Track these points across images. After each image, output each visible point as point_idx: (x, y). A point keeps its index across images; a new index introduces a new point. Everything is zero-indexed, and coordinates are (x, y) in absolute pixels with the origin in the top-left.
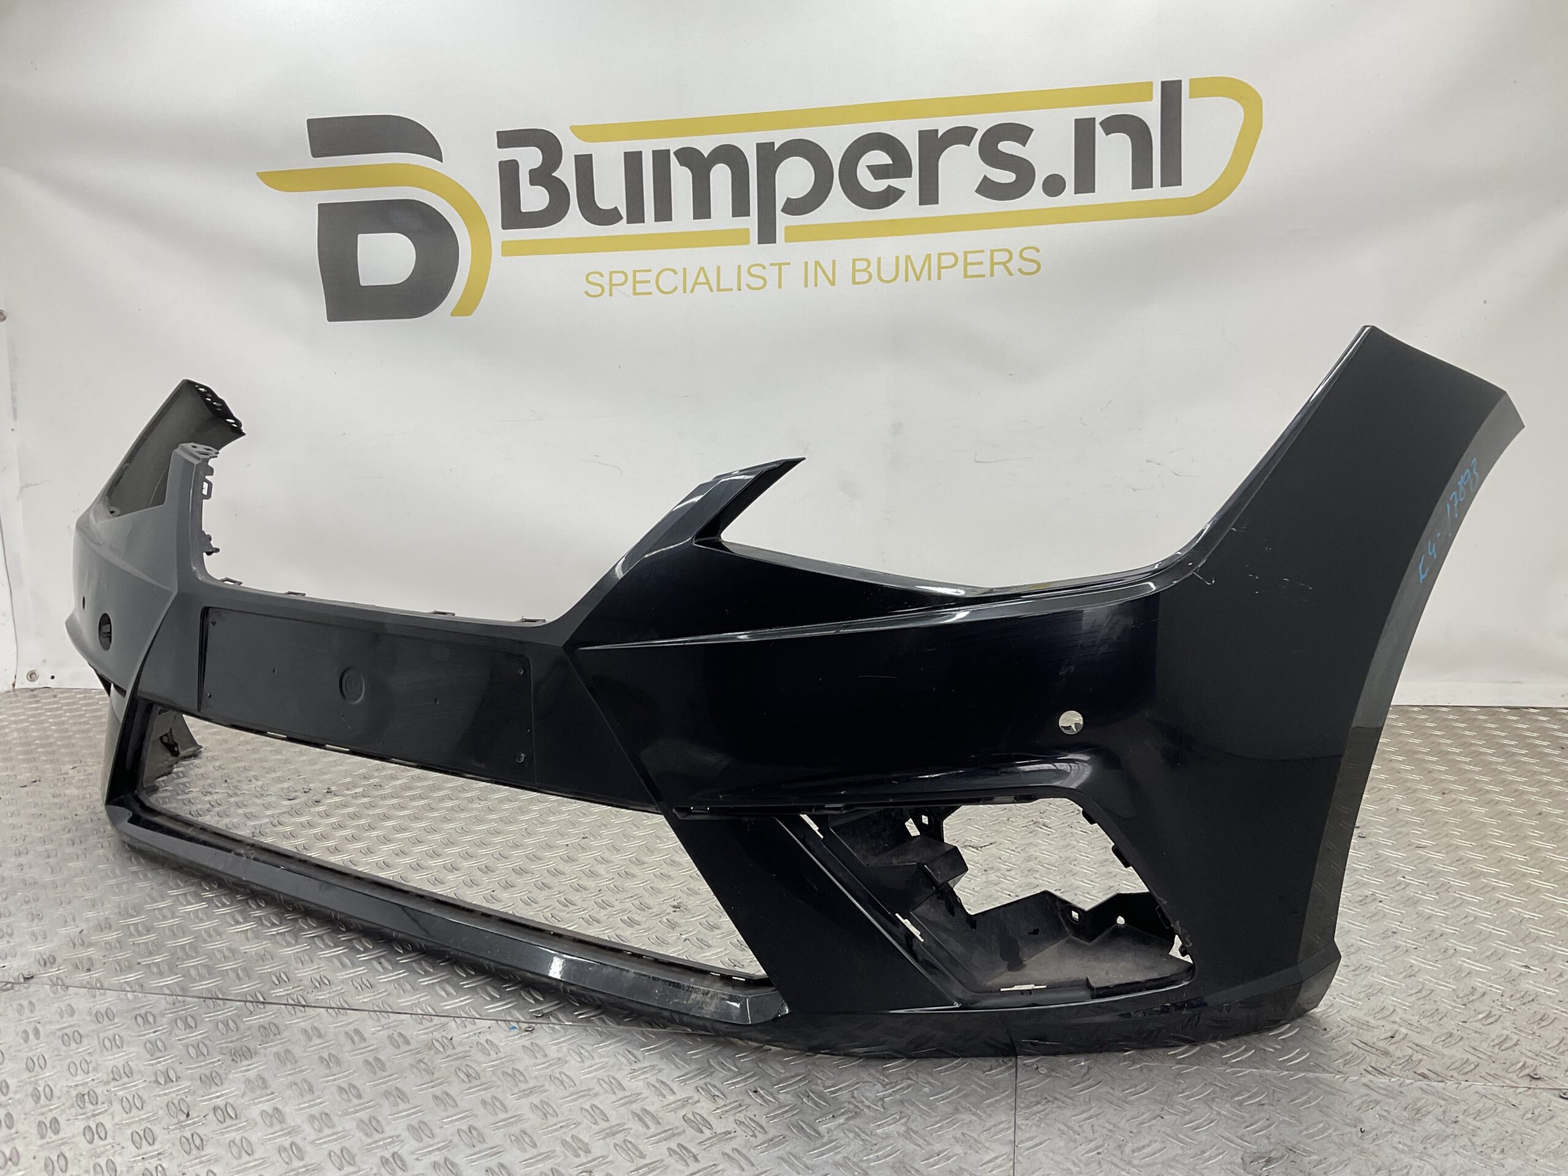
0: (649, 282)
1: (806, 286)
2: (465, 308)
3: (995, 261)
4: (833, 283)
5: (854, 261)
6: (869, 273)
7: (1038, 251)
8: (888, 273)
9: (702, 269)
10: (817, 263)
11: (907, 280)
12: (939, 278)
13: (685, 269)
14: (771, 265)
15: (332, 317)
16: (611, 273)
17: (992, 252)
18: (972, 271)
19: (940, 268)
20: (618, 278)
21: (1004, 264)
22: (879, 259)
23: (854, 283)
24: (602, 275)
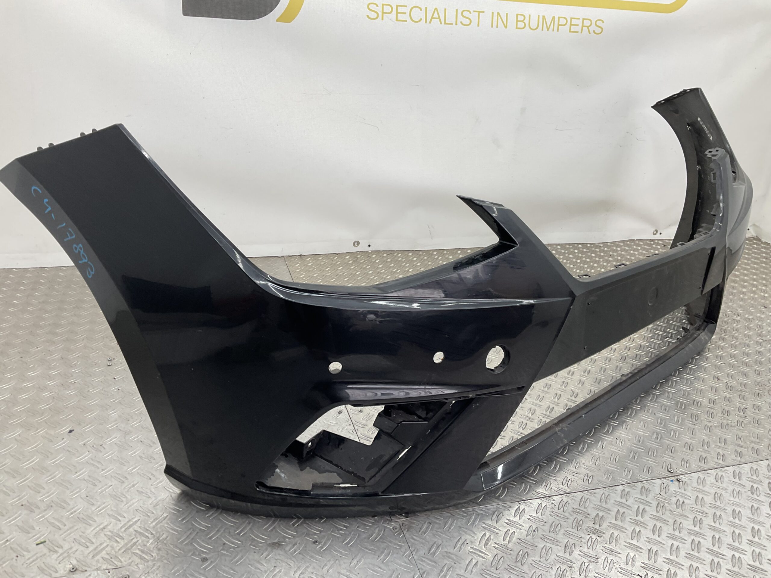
0: (405, 13)
1: (492, 27)
2: (287, 17)
3: (584, 25)
4: (506, 27)
5: (517, 15)
6: (524, 23)
7: (603, 22)
8: (534, 25)
9: (436, 9)
10: (498, 14)
11: (542, 30)
12: (558, 31)
13: (426, 8)
14: (474, 11)
15: (186, 13)
16: (383, 5)
17: (584, 19)
18: (573, 28)
19: (559, 25)
20: (387, 9)
21: (588, 27)
22: (530, 15)
23: (517, 28)
24: (377, 6)
